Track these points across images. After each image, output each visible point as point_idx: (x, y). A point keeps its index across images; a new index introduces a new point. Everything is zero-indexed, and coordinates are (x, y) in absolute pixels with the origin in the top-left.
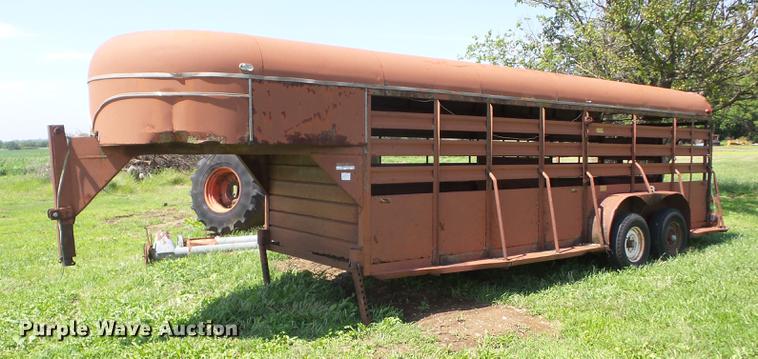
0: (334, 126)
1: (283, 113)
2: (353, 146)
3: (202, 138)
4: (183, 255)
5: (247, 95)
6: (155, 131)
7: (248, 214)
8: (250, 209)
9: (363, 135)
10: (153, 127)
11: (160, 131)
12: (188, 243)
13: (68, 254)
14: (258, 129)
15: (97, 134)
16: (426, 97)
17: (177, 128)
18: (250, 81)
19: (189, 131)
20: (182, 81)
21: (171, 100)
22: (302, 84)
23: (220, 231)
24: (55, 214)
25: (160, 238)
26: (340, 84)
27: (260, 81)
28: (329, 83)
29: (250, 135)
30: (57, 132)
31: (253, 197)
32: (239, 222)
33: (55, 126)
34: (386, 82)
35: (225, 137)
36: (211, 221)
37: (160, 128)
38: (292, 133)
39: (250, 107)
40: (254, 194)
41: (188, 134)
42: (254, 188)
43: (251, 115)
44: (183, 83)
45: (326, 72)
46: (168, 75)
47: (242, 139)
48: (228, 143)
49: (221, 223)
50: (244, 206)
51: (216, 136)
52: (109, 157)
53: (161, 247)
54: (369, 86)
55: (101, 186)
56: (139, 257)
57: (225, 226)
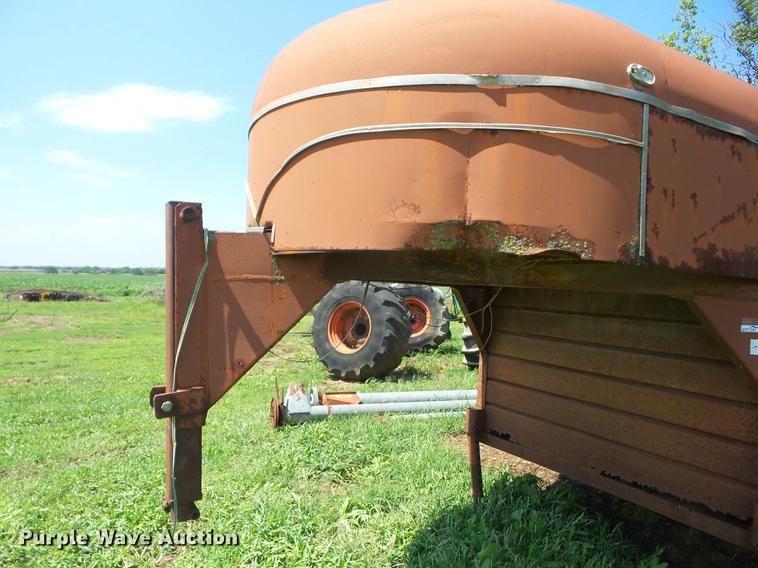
1: (694, 196)
3: (538, 242)
4: (320, 418)
5: (640, 144)
6: (421, 219)
7: (378, 358)
8: (382, 352)
10: (417, 209)
11: (434, 220)
12: (324, 397)
14: (653, 228)
15: (268, 228)
17: (475, 214)
18: (646, 108)
19: (505, 221)
20: (499, 95)
21: (468, 143)
23: (343, 375)
24: (166, 406)
25: (293, 392)
29: (639, 240)
30: (186, 219)
31: (386, 338)
32: (367, 366)
33: (183, 204)
35: (592, 244)
36: (334, 362)
37: (434, 211)
38: (703, 245)
39: (644, 174)
40: (388, 335)
41: (502, 229)
42: (387, 328)
43: (643, 192)
44: (502, 102)
46: (466, 80)
47: (625, 250)
48: (597, 258)
49: (345, 365)
50: (374, 348)
51: (572, 239)
52: (291, 280)
53: (296, 404)
55: (266, 343)
56: (264, 416)
57: (350, 369)
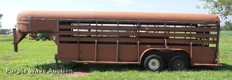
0: (49, 28)
1: (37, 26)
2: (54, 32)
3: (23, 31)
5: (29, 23)
9: (57, 30)
13: (16, 49)
14: (31, 29)
16: (75, 21)
18: (30, 20)
22: (41, 20)
26: (51, 19)
27: (32, 20)
28: (48, 19)
34: (63, 18)
39: (30, 25)
44: (20, 21)
45: (47, 17)
47: (28, 31)
54: (58, 19)
